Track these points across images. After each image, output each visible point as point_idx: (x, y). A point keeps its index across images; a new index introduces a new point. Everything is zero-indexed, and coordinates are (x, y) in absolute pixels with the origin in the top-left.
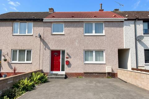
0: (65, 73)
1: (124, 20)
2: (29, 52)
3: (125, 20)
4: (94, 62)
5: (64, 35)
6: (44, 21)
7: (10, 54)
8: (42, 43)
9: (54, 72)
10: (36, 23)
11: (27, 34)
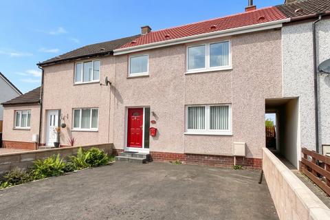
0: (150, 152)
1: (281, 26)
2: (95, 112)
3: (285, 24)
4: (207, 131)
5: (148, 76)
6: (114, 54)
7: (70, 115)
8: (113, 96)
9: (131, 149)
10: (105, 60)
11: (92, 81)
